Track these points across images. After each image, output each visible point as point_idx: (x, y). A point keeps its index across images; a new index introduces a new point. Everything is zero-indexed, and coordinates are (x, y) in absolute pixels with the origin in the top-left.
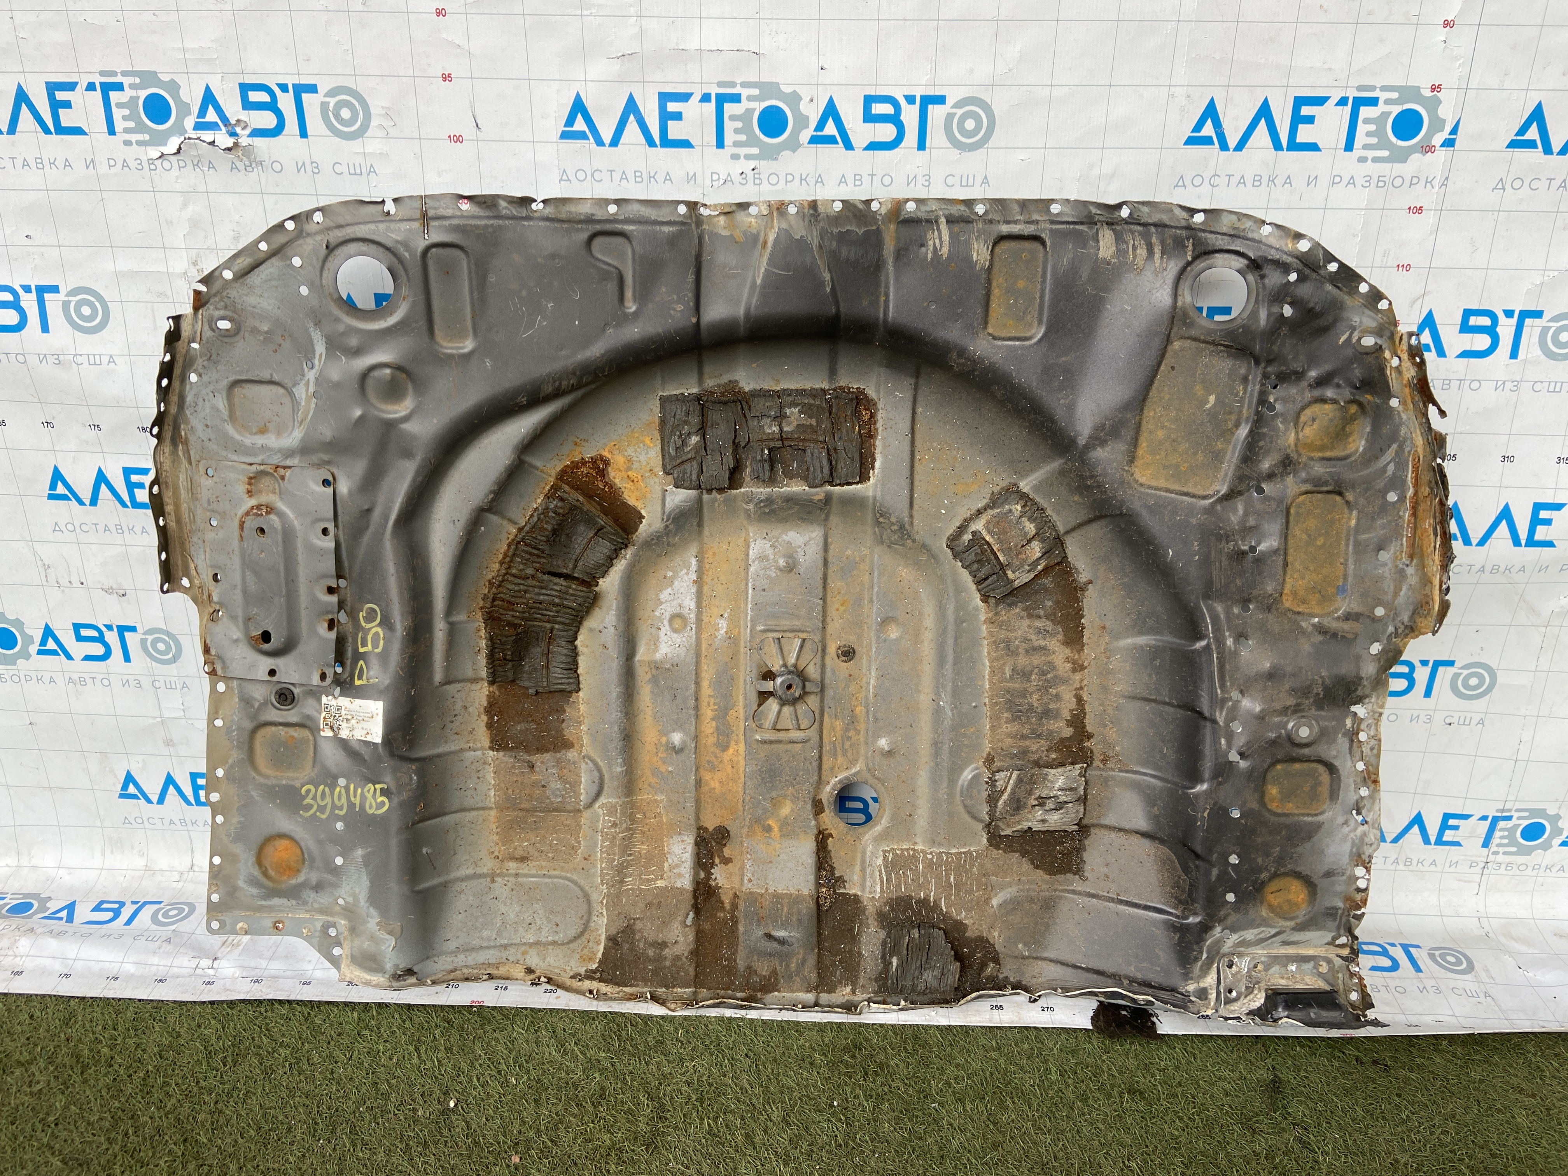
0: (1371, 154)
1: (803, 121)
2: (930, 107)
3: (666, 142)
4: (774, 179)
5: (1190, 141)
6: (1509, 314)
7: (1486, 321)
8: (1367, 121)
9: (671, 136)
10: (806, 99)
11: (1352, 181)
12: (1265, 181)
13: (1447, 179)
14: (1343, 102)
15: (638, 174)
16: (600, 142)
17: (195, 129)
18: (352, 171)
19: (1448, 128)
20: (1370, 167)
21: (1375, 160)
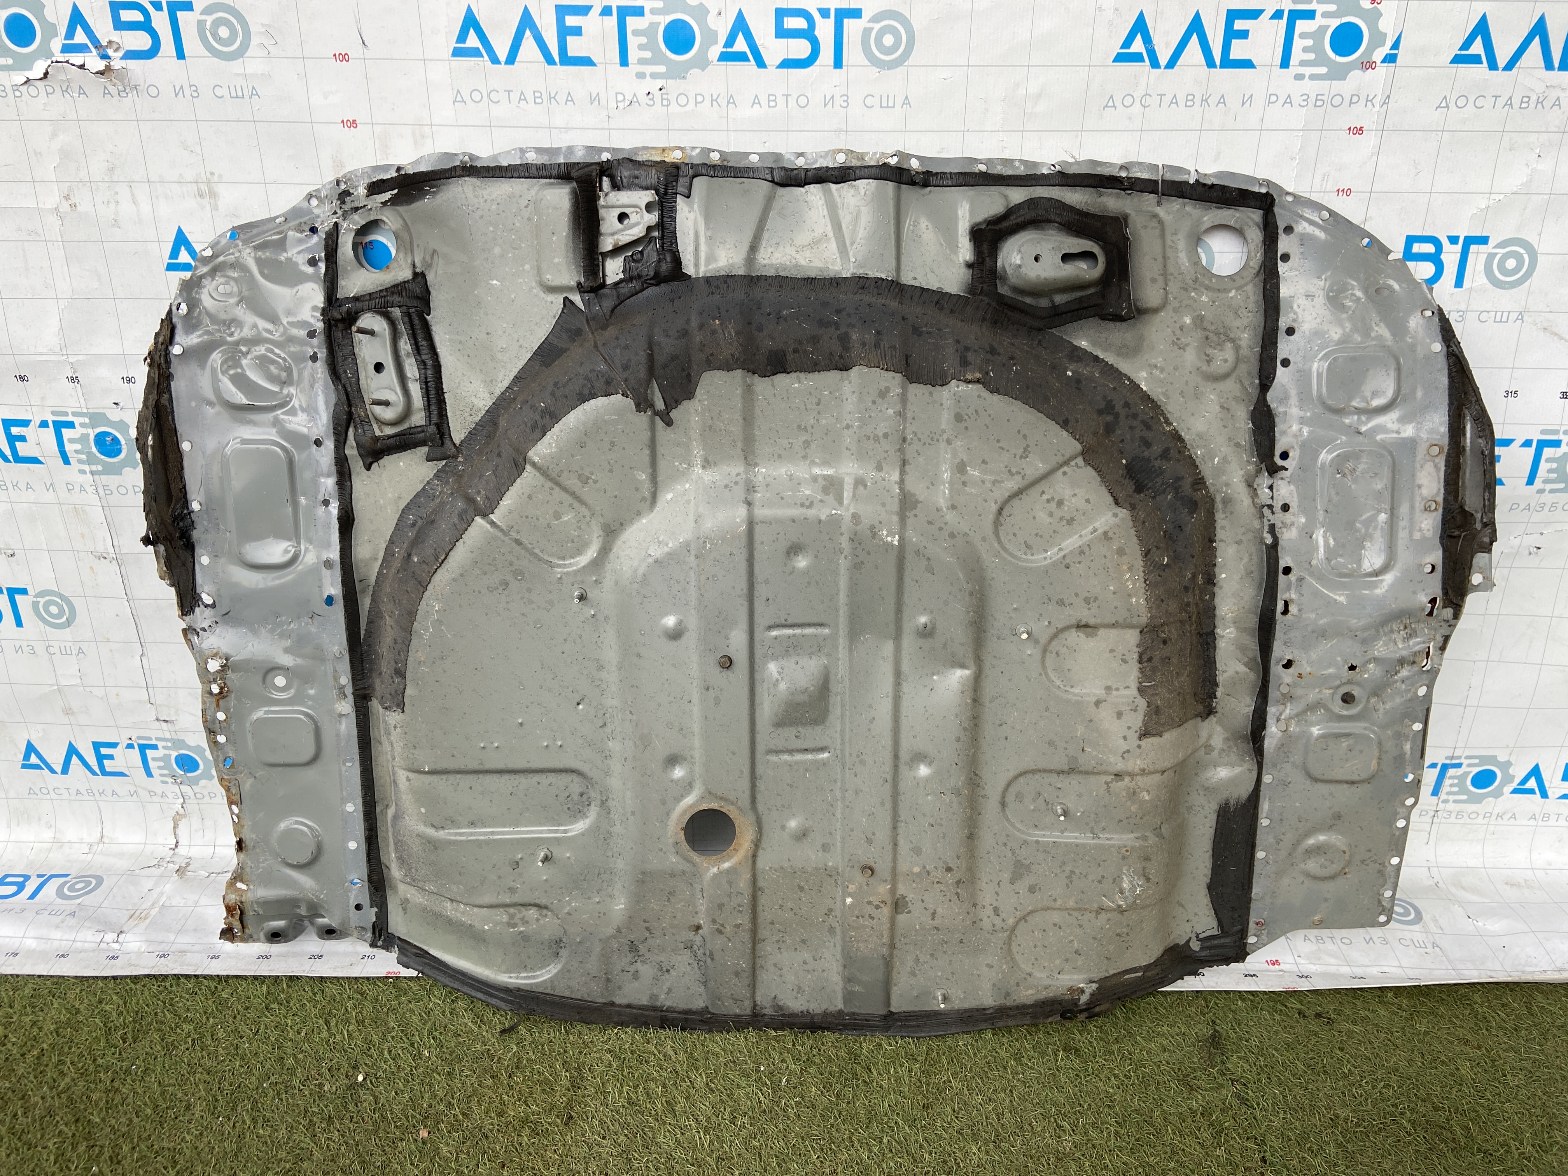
0: (1308, 71)
1: (711, 37)
2: (846, 21)
3: (567, 60)
4: (682, 100)
5: (1120, 58)
6: (1453, 240)
7: (1429, 248)
8: (1303, 36)
9: (571, 53)
10: (713, 12)
11: (1289, 101)
12: (1198, 101)
13: (1388, 97)
14: (1278, 15)
15: (538, 95)
16: (495, 60)
17: (62, 52)
18: (234, 94)
19: (1389, 43)
20: (1308, 85)
21: (1313, 77)
